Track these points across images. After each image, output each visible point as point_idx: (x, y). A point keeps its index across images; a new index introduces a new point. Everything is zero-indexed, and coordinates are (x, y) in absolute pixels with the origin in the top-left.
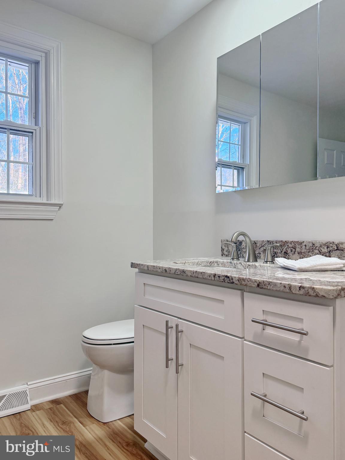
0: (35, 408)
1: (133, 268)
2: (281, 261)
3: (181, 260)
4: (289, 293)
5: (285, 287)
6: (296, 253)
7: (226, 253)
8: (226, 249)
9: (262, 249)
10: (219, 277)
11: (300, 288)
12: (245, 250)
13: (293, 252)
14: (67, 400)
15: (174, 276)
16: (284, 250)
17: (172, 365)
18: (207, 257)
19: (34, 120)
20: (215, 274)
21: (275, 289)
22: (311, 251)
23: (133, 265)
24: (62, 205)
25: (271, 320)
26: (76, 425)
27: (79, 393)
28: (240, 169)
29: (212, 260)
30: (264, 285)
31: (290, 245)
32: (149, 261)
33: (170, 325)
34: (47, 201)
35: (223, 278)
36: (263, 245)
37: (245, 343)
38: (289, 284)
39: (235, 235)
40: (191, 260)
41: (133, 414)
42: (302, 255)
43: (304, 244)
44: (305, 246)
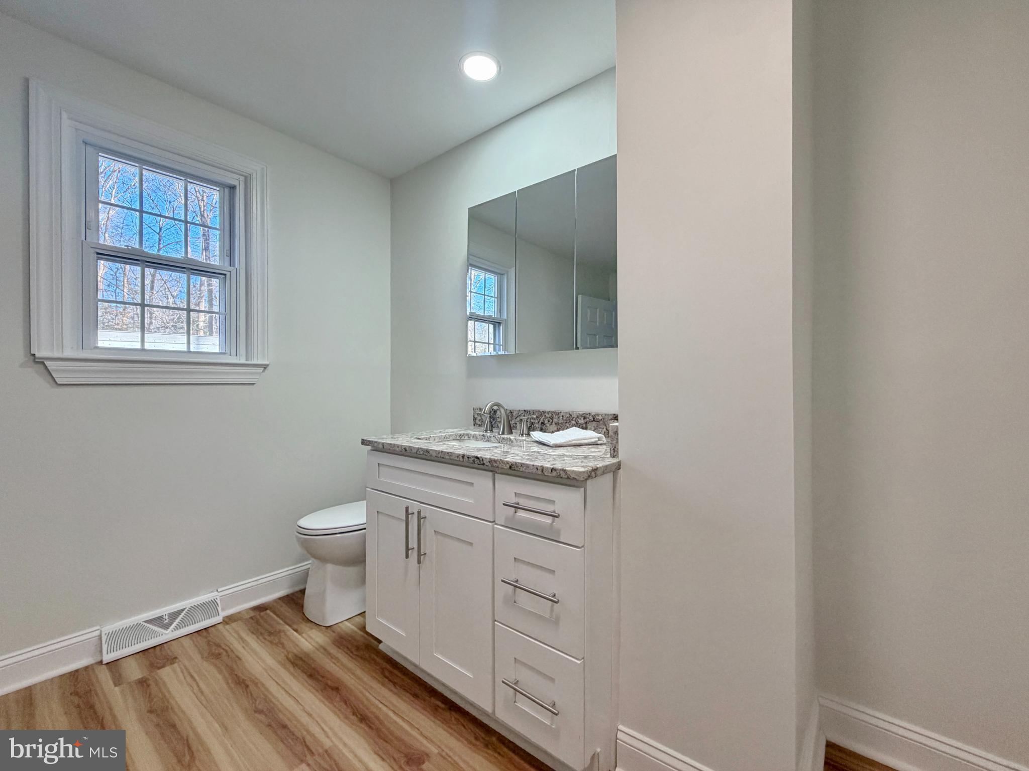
0: (228, 620)
1: (365, 445)
2: (537, 435)
3: (425, 433)
4: (542, 475)
5: (537, 469)
6: (553, 423)
7: (479, 423)
8: (479, 418)
9: (518, 419)
10: (468, 458)
11: (553, 470)
12: (500, 420)
13: (550, 423)
14: (275, 604)
15: (416, 455)
16: (542, 420)
17: (414, 555)
18: (456, 428)
19: (227, 259)
20: (464, 455)
21: (527, 471)
22: (568, 421)
23: (364, 442)
24: (268, 365)
25: (523, 502)
26: (288, 633)
27: (293, 594)
28: (496, 324)
29: (462, 433)
30: (517, 467)
31: (547, 415)
32: (385, 436)
33: (410, 511)
34: (246, 361)
35: (473, 459)
36: (519, 414)
37: (497, 528)
38: (541, 466)
39: (488, 406)
40: (437, 433)
41: (365, 612)
42: (560, 427)
43: (561, 414)
44: (563, 416)
